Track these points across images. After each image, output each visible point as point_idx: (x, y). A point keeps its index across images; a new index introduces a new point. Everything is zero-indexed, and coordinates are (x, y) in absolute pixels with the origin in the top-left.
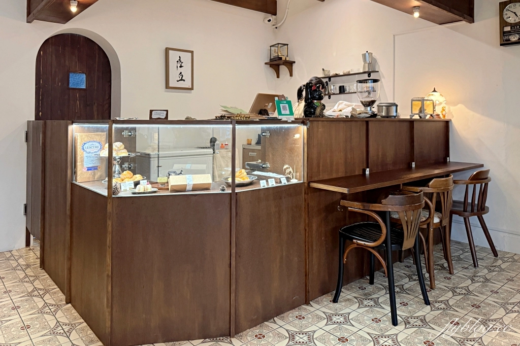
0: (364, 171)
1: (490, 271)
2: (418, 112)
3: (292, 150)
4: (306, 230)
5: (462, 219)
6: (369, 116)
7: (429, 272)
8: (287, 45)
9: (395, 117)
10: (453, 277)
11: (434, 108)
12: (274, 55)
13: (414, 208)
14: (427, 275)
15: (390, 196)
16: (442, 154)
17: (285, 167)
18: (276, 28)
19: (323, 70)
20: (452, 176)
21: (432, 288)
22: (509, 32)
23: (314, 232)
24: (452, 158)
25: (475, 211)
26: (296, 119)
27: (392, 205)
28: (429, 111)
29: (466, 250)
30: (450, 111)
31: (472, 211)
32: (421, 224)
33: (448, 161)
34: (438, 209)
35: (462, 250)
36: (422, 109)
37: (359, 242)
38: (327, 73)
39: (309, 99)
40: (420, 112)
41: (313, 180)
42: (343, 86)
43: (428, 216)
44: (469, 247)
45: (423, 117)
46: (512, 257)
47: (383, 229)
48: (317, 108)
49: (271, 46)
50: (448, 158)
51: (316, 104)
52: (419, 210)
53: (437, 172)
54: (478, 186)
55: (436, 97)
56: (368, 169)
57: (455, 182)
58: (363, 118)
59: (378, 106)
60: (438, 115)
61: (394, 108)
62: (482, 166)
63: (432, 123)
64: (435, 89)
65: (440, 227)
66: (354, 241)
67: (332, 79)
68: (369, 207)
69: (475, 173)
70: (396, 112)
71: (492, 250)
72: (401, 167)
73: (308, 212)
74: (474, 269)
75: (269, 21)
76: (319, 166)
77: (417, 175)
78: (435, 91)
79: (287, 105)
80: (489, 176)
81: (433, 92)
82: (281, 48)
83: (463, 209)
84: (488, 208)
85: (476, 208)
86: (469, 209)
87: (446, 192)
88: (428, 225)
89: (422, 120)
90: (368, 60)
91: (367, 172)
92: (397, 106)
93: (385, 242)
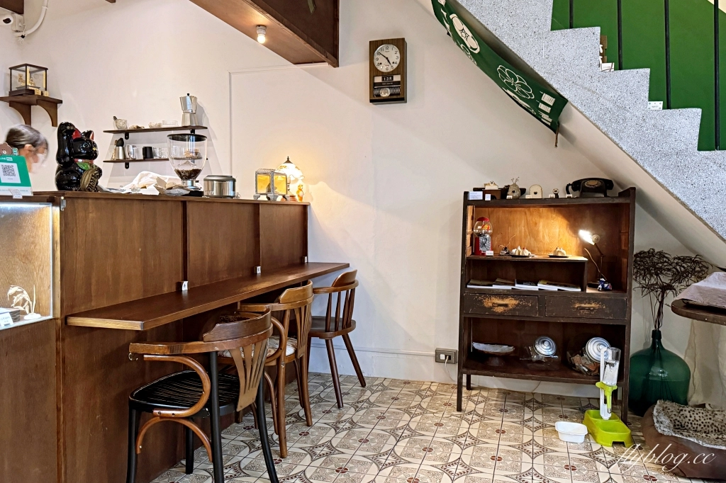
0: (179, 285)
1: (357, 409)
2: (265, 191)
3: (27, 257)
4: (58, 410)
5: (323, 341)
6: (188, 192)
7: (278, 431)
8: (46, 69)
9: (232, 197)
10: (312, 430)
11: (288, 185)
12: (18, 84)
13: (256, 340)
14: (276, 437)
15: (218, 325)
16: (297, 252)
17: (12, 291)
18: (23, 37)
19: (115, 118)
20: (311, 283)
21: (282, 456)
22: (380, 84)
23: (78, 409)
24: (311, 258)
25: (340, 329)
26: (35, 193)
27: (221, 340)
28: (280, 190)
29: (328, 384)
30: (308, 191)
31: (336, 329)
32: (269, 360)
33: (306, 261)
34: (293, 333)
35: (323, 385)
36: (271, 187)
37: (163, 412)
38: (121, 124)
39: (65, 155)
40: (269, 191)
41: (76, 311)
42: (151, 148)
43: (278, 347)
44: (331, 379)
45: (272, 198)
46: (382, 384)
47: (204, 384)
48: (84, 174)
49: (11, 69)
50: (306, 258)
51: (80, 166)
52: (265, 342)
53: (291, 278)
54: (343, 294)
55: (290, 170)
56: (186, 283)
57: (315, 291)
58: (176, 196)
59: (205, 180)
60: (293, 196)
61: (230, 184)
62: (348, 266)
63: (286, 208)
64: (288, 159)
65: (295, 360)
66: (156, 412)
67: (131, 135)
68: (181, 350)
69: (340, 276)
70: (234, 190)
71: (359, 379)
72: (241, 275)
73: (64, 374)
74: (338, 412)
75: (7, 21)
76: (89, 285)
77: (263, 286)
78: (288, 161)
79: (15, 166)
80: (356, 278)
81: (286, 162)
82: (33, 75)
83: (324, 328)
84: (355, 322)
85: (340, 324)
86: (332, 326)
87: (303, 307)
88: (278, 360)
89: (271, 203)
90: (190, 108)
91: (185, 287)
92: (234, 181)
93: (209, 404)
